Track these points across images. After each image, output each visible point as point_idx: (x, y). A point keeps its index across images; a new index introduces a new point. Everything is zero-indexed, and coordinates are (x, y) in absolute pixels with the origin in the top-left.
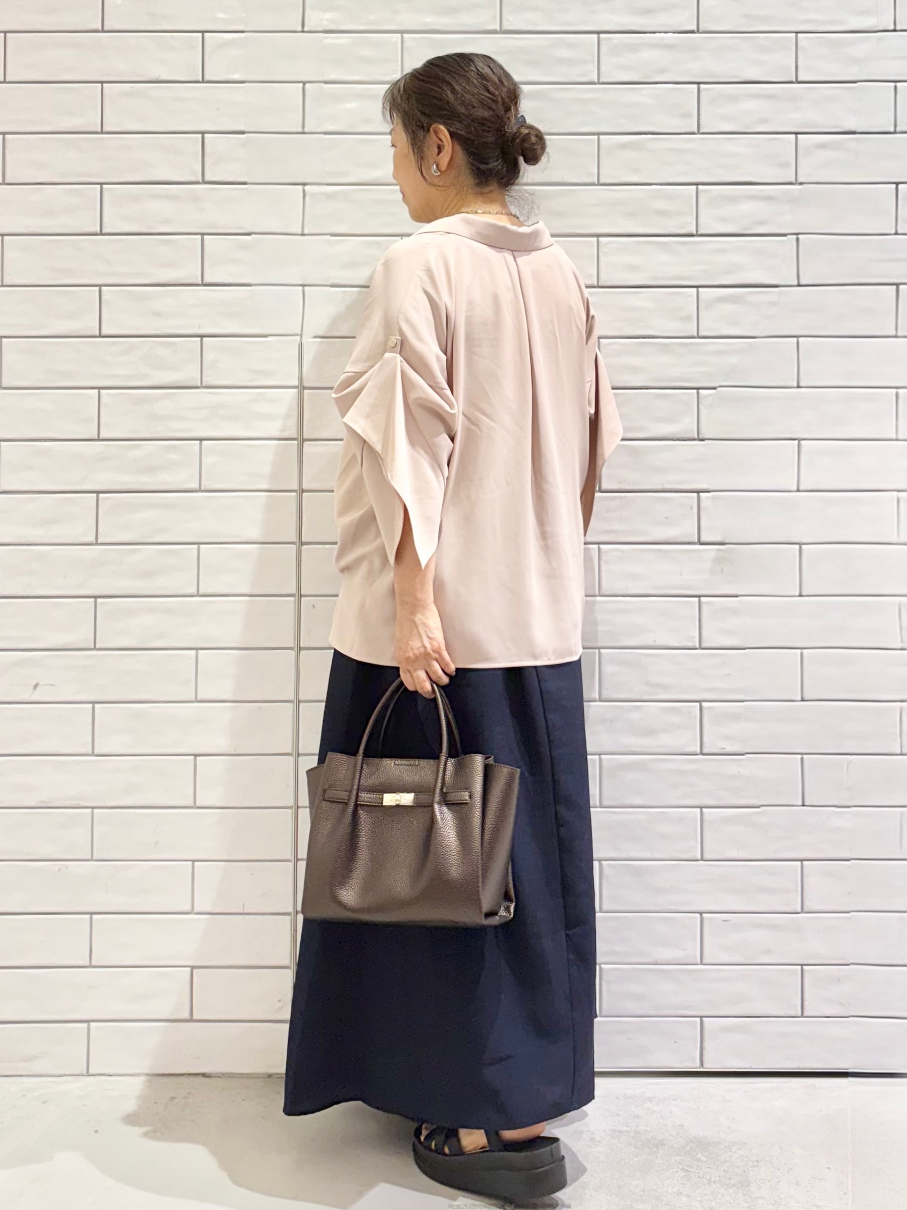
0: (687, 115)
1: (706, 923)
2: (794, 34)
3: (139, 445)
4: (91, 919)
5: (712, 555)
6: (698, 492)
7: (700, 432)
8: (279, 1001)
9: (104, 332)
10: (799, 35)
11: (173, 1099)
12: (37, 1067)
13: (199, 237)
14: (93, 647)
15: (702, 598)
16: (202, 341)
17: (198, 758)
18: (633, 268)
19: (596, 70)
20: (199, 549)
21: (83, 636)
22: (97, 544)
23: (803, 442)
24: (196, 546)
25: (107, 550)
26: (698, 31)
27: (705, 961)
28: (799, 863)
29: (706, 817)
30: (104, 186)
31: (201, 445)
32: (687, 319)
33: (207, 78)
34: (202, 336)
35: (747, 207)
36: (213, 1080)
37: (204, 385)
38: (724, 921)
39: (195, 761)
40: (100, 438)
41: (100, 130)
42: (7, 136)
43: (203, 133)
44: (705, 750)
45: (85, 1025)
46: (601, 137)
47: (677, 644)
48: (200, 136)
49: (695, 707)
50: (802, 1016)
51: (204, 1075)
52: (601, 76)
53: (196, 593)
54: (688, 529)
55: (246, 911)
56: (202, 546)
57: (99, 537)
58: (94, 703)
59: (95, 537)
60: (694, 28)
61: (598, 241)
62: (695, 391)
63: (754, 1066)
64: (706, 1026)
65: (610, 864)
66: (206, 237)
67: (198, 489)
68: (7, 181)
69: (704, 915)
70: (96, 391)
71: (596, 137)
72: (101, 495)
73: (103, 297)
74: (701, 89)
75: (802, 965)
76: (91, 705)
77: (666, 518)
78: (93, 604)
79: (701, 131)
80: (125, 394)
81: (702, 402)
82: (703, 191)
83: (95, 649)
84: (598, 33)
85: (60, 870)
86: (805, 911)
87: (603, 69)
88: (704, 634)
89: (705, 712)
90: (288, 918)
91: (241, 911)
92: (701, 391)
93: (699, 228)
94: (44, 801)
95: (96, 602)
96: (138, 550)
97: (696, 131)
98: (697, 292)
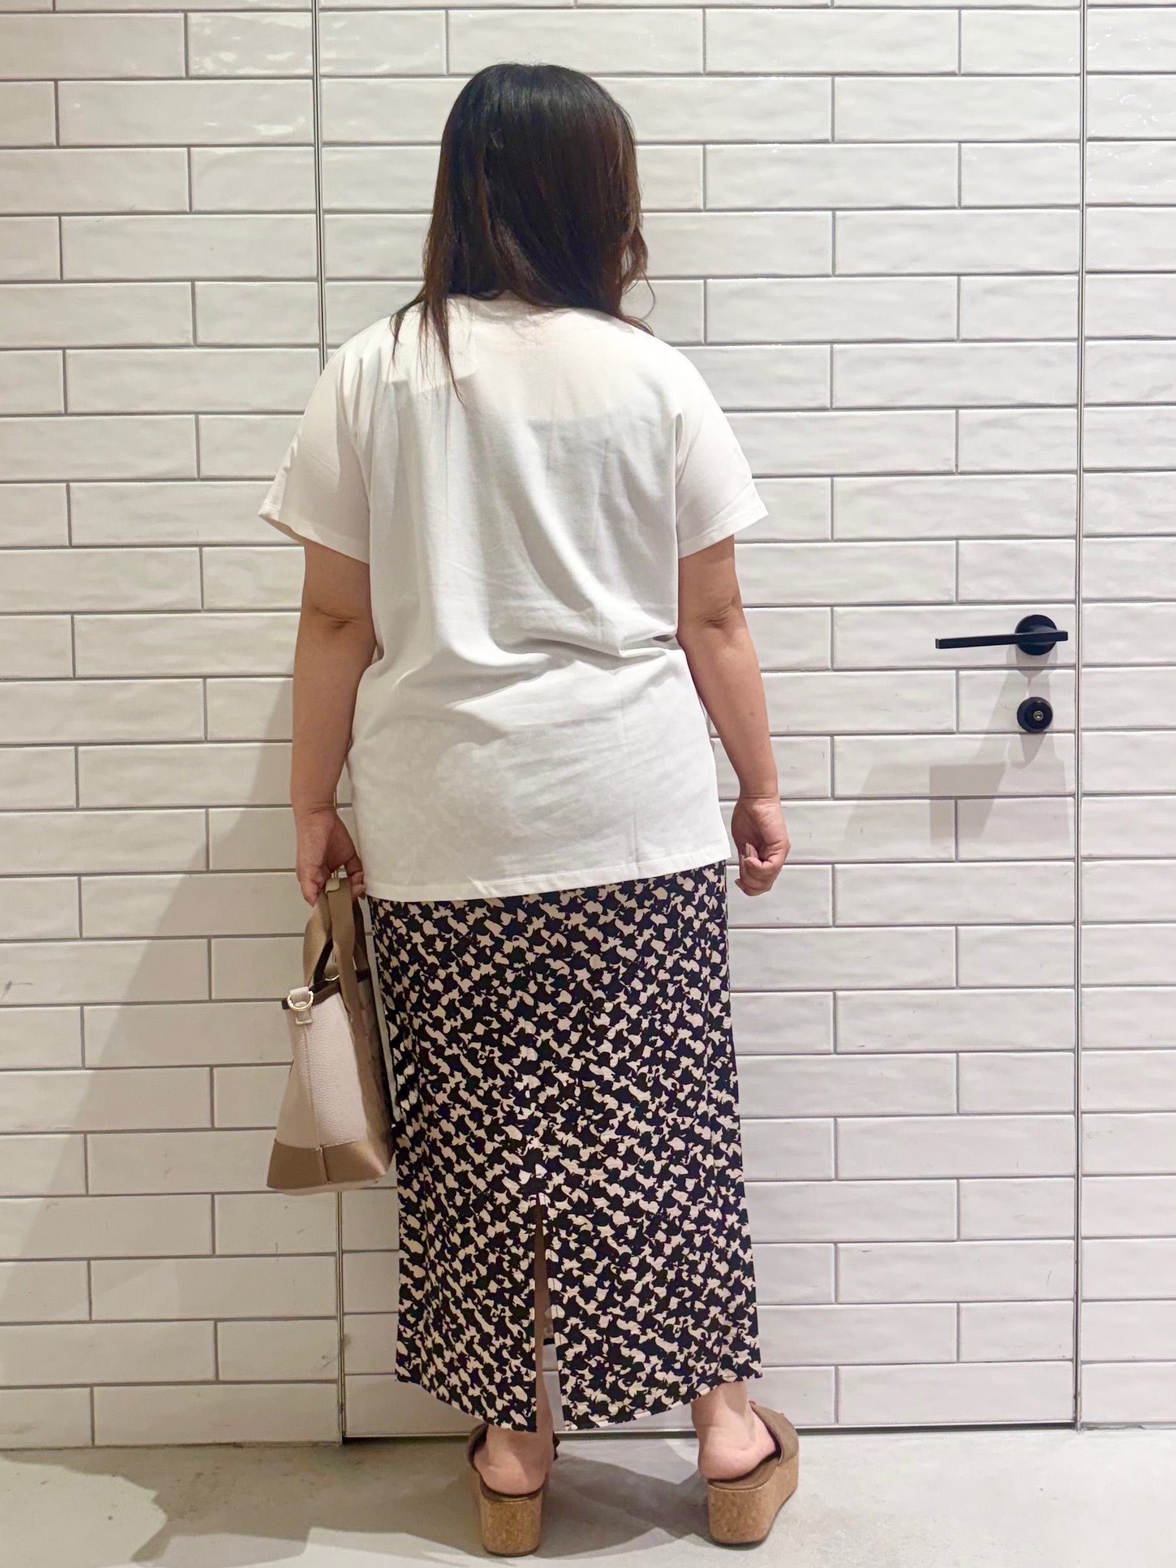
0: (819, 252)
1: (842, 1255)
2: (957, 144)
3: (128, 684)
4: (89, 1266)
5: (849, 812)
6: (832, 735)
7: (835, 660)
8: (323, 1358)
9: (75, 541)
10: (963, 145)
11: (199, 1475)
13: (192, 417)
14: (78, 936)
15: (836, 866)
16: (201, 552)
17: (215, 1070)
19: (702, 192)
20: (207, 814)
21: (65, 921)
22: (78, 808)
24: (203, 811)
25: (91, 816)
26: (833, 141)
27: (841, 1300)
28: (955, 1181)
29: (841, 1129)
30: (68, 351)
31: (205, 684)
32: (818, 517)
33: (196, 207)
34: (201, 546)
35: (897, 371)
36: (244, 1449)
37: (206, 607)
38: (864, 1251)
39: (211, 1073)
40: (77, 676)
41: (59, 278)
43: (193, 280)
44: (839, 1049)
45: (88, 1390)
46: (710, 281)
47: (805, 922)
48: (189, 284)
49: (827, 996)
50: (958, 1362)
51: (237, 1445)
52: (708, 202)
53: (205, 869)
54: (819, 781)
55: (279, 1252)
56: (211, 810)
57: (81, 799)
58: (82, 1005)
59: (75, 800)
60: (828, 136)
62: (828, 609)
63: (899, 1421)
64: (843, 1376)
66: (201, 417)
67: (204, 739)
69: (840, 1245)
70: (68, 617)
71: (702, 282)
72: (81, 748)
73: (72, 496)
74: (836, 217)
75: (958, 1302)
76: (78, 1008)
77: (792, 768)
78: (77, 883)
79: (837, 273)
80: (103, 620)
81: (838, 622)
82: (839, 351)
83: (81, 938)
84: (704, 143)
85: (47, 1208)
86: (962, 1237)
87: (710, 191)
88: (839, 908)
89: (840, 1003)
90: (332, 1259)
91: (273, 1251)
92: (836, 609)
93: (834, 400)
94: (23, 1126)
95: (79, 881)
96: (131, 815)
97: (831, 273)
98: (832, 482)
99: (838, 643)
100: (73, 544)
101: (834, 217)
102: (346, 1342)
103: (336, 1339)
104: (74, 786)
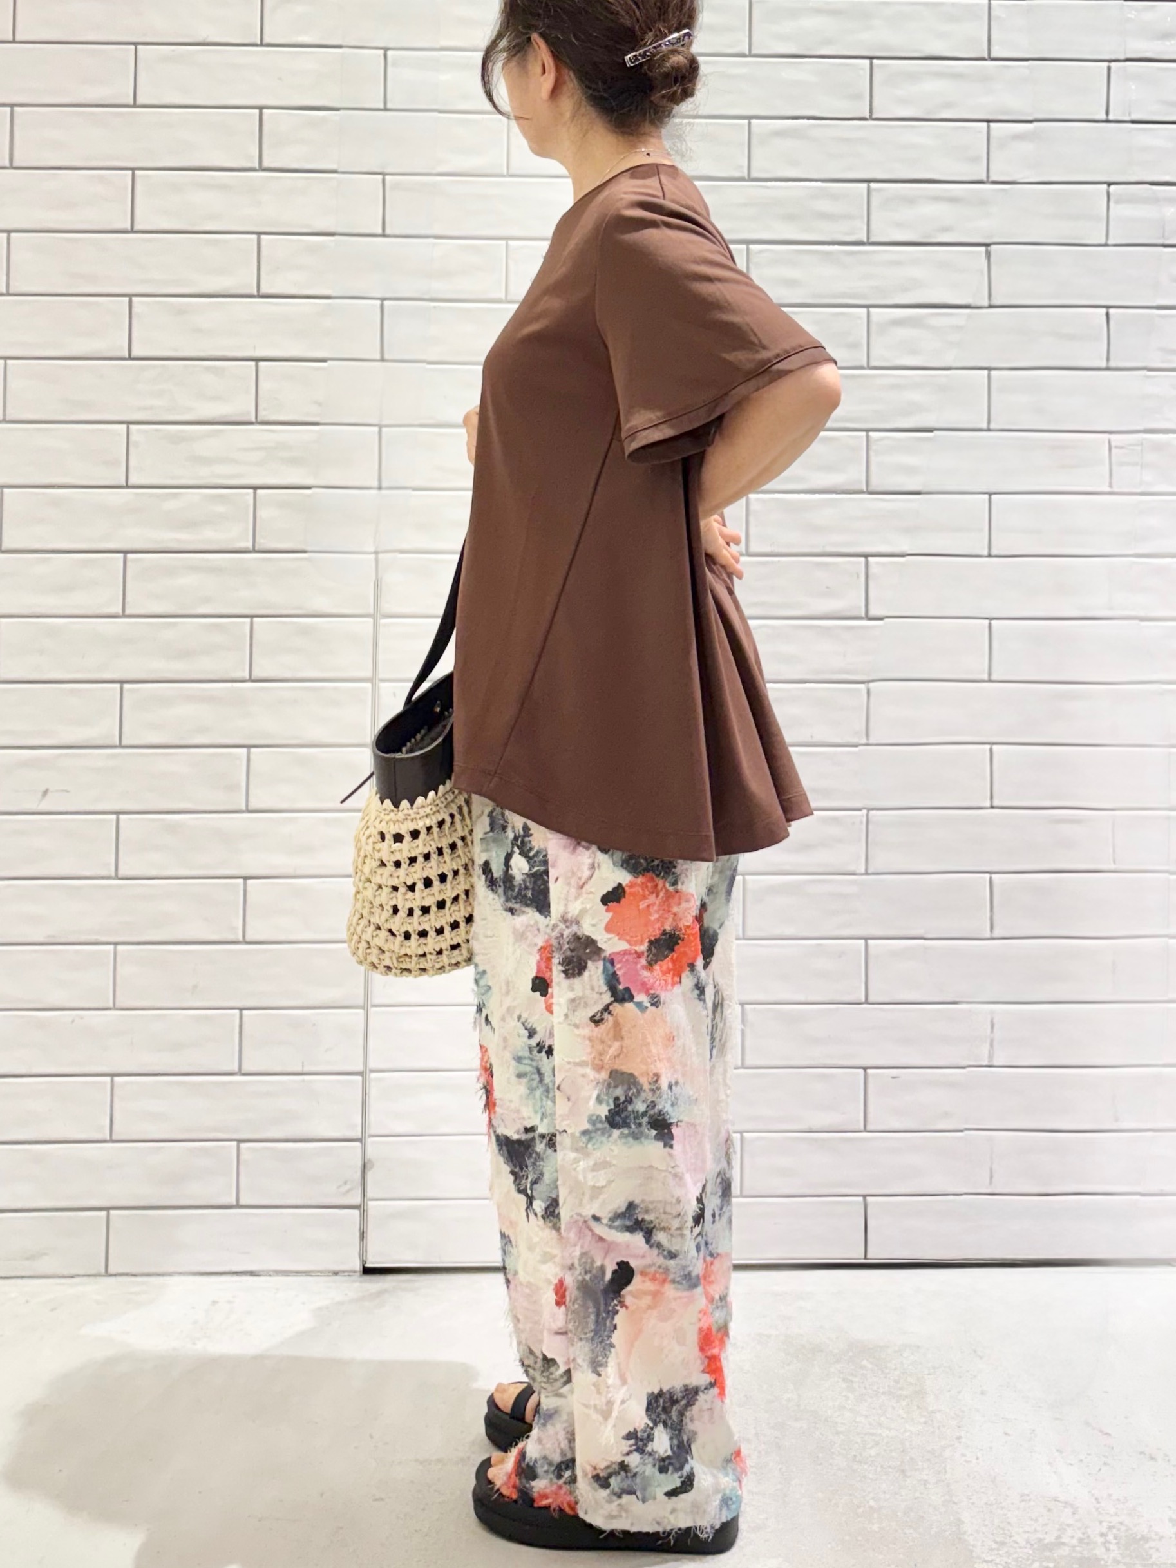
0: (858, 97)
1: (870, 1081)
3: (176, 494)
4: (112, 1082)
6: (866, 556)
7: (870, 483)
8: (345, 1183)
9: (135, 353)
11: (214, 1303)
12: (44, 1265)
13: (255, 237)
14: (117, 744)
16: (257, 366)
17: (250, 882)
18: (791, 283)
19: (747, 40)
20: (252, 623)
21: (106, 729)
22: (124, 616)
23: (994, 497)
24: (248, 620)
25: (136, 623)
27: (869, 1127)
29: (871, 951)
30: (137, 172)
31: (255, 494)
32: (854, 346)
33: (267, 40)
34: (257, 360)
35: (929, 210)
36: (263, 1279)
37: (259, 419)
38: (893, 1078)
39: (245, 885)
40: (129, 484)
41: (131, 102)
42: (16, 109)
43: (261, 108)
44: (871, 870)
45: (104, 1213)
46: (754, 121)
47: (839, 740)
48: (257, 111)
49: (861, 816)
51: (252, 1274)
52: (753, 48)
53: (247, 677)
54: (853, 600)
55: (307, 1069)
56: (256, 620)
57: (127, 606)
58: (118, 813)
59: (121, 607)
61: (748, 249)
62: (864, 434)
64: (871, 1207)
65: (755, 1009)
66: (263, 237)
67: (251, 547)
68: (15, 164)
69: (869, 1071)
70: (124, 427)
71: (746, 122)
72: (130, 556)
73: (134, 310)
74: (874, 65)
76: (114, 817)
77: (827, 587)
78: (119, 690)
79: (874, 116)
80: (157, 430)
81: (873, 447)
82: (876, 190)
83: (121, 746)
85: (73, 1021)
87: (754, 38)
88: (873, 727)
89: (873, 822)
90: (356, 1078)
91: (298, 1069)
92: (871, 434)
93: (871, 235)
94: (54, 936)
95: (122, 689)
96: (175, 624)
97: (868, 117)
98: (868, 313)
99: (873, 467)
100: (132, 356)
101: (871, 64)
102: (368, 1166)
103: (359, 1163)
104: (121, 593)
